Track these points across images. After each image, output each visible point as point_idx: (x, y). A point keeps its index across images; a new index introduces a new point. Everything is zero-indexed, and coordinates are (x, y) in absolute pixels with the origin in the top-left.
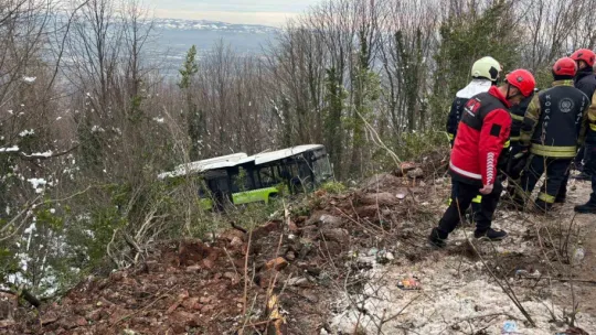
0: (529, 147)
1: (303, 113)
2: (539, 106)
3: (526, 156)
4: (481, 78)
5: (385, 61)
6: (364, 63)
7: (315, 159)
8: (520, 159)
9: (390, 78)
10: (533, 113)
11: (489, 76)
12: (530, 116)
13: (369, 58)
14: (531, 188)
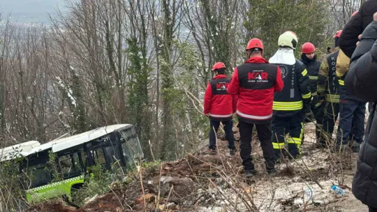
0: (324, 98)
1: (103, 89)
2: (328, 66)
3: (323, 104)
4: (286, 47)
5: (192, 28)
6: (169, 31)
7: (124, 141)
8: (319, 107)
9: (200, 46)
10: (324, 71)
11: (291, 45)
12: (323, 73)
13: (173, 25)
14: (331, 131)
